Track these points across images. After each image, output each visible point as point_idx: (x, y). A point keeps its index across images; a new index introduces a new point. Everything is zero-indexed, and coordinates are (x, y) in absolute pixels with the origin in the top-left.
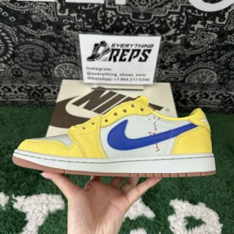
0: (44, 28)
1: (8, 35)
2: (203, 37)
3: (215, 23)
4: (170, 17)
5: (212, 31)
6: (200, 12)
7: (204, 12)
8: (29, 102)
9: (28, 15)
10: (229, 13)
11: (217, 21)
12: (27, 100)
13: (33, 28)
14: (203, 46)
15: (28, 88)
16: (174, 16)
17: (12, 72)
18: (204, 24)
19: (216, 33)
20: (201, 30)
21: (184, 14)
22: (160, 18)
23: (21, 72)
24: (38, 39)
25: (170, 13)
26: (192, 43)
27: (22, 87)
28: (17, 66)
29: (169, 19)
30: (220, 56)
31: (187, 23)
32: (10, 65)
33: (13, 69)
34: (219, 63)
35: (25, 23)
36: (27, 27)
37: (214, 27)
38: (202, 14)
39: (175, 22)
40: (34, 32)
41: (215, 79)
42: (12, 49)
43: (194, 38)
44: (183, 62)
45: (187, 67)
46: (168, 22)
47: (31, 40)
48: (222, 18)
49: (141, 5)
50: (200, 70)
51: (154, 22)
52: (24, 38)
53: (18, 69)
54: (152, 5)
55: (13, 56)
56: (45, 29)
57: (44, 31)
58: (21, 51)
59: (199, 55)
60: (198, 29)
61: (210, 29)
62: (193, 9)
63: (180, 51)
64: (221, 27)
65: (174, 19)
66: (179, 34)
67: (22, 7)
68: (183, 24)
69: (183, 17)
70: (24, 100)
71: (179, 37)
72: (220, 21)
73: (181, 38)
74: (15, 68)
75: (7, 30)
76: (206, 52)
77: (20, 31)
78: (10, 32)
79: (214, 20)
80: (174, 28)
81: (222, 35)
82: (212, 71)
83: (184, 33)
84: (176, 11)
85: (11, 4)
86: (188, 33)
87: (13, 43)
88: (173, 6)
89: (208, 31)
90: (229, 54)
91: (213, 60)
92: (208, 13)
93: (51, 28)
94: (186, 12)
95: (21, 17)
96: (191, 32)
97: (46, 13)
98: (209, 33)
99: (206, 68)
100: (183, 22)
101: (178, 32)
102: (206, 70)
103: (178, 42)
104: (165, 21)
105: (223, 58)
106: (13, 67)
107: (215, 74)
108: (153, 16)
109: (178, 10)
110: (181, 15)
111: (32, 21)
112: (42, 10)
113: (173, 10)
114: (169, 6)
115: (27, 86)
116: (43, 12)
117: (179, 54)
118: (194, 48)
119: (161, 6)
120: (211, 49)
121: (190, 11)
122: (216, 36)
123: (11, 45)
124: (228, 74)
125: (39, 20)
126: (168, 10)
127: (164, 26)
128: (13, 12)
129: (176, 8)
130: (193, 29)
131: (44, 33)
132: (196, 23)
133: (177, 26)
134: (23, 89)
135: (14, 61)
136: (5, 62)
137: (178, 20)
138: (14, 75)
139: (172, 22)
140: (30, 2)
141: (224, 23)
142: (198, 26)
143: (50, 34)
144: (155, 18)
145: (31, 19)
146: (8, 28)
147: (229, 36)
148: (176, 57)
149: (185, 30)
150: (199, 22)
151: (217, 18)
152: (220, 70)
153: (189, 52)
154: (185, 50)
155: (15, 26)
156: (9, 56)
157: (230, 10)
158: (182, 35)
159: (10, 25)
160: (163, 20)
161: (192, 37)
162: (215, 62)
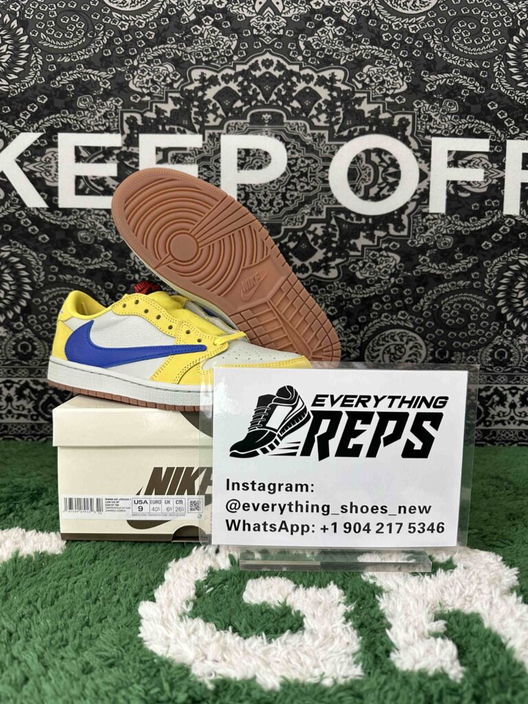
0: (96, 254)
1: (28, 268)
2: (375, 262)
3: (388, 234)
4: (312, 228)
5: (387, 249)
6: (359, 216)
7: (367, 217)
8: (32, 427)
9: (72, 231)
10: (409, 216)
11: (392, 231)
12: (29, 421)
13: (77, 256)
14: (379, 280)
15: (39, 388)
16: (319, 226)
17: (15, 348)
18: (371, 237)
19: (396, 252)
20: (370, 248)
21: (333, 222)
22: (295, 231)
23: (34, 348)
24: (81, 276)
25: (310, 222)
26: (358, 274)
27: (26, 385)
28: (28, 334)
29: (310, 233)
30: (417, 299)
31: (342, 237)
32: (16, 331)
33: (18, 341)
34: (420, 314)
35: (63, 246)
36: (66, 252)
37: (389, 241)
38: (363, 221)
39: (321, 237)
40: (76, 263)
41: (423, 352)
42: (27, 296)
43: (360, 264)
44: (349, 314)
45: (362, 326)
46: (310, 237)
47: (68, 277)
48: (399, 226)
49: (262, 211)
50: (387, 332)
51: (286, 240)
52: (55, 274)
53: (30, 340)
54: (280, 209)
55: (26, 311)
56: (98, 257)
57: (96, 260)
58: (45, 299)
59: (377, 298)
60: (363, 246)
61: (384, 246)
62: (347, 212)
63: (340, 292)
64: (403, 241)
65: (320, 232)
66: (333, 259)
67: (65, 218)
68: (335, 239)
69: (333, 227)
70: (22, 420)
71: (333, 264)
72: (396, 229)
73: (337, 265)
74: (24, 339)
75: (30, 258)
76: (387, 292)
77: (52, 260)
78: (34, 262)
79: (386, 229)
80: (321, 247)
81: (409, 256)
82: (411, 334)
83: (340, 257)
84: (320, 217)
85: (48, 214)
86: (348, 256)
87: (32, 284)
88: (313, 209)
89: (381, 250)
90: (432, 294)
91: (406, 308)
92: (374, 217)
93: (109, 254)
94: (337, 219)
95: (60, 236)
96: (352, 253)
97: (104, 229)
98: (384, 253)
99: (398, 327)
100: (334, 236)
101: (330, 255)
102: (398, 331)
103: (333, 273)
104: (304, 235)
105: (424, 303)
106: (20, 335)
107: (420, 341)
108: (283, 228)
109: (323, 216)
110: (329, 225)
111: (77, 242)
112: (97, 223)
113: (314, 217)
114: (307, 209)
115: (37, 383)
116: (99, 225)
117: (339, 299)
118: (365, 284)
119: (295, 211)
120: (394, 285)
121: (342, 216)
122: (398, 258)
123: (28, 288)
124: (444, 337)
125: (90, 240)
126: (306, 217)
127: (304, 246)
128: (47, 226)
129: (320, 212)
130: (354, 248)
131: (95, 264)
132: (357, 237)
133: (326, 245)
134: (26, 392)
135: (25, 320)
136: (7, 324)
137: (326, 233)
138: (17, 354)
139: (316, 238)
140: (81, 210)
141: (405, 233)
142: (362, 241)
143: (105, 265)
144: (287, 231)
145: (75, 239)
146: (32, 256)
147: (421, 258)
148: (335, 305)
149: (342, 250)
150: (362, 234)
151: (391, 226)
152: (428, 330)
153: (357, 294)
154: (349, 289)
155: (46, 251)
156: (18, 310)
157: (408, 212)
158: (338, 261)
159: (35, 250)
160: (300, 234)
161: (356, 263)
162: (411, 313)
